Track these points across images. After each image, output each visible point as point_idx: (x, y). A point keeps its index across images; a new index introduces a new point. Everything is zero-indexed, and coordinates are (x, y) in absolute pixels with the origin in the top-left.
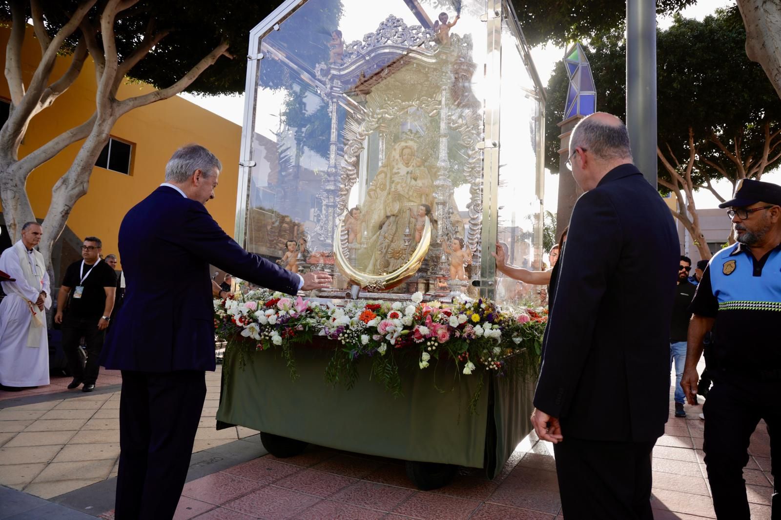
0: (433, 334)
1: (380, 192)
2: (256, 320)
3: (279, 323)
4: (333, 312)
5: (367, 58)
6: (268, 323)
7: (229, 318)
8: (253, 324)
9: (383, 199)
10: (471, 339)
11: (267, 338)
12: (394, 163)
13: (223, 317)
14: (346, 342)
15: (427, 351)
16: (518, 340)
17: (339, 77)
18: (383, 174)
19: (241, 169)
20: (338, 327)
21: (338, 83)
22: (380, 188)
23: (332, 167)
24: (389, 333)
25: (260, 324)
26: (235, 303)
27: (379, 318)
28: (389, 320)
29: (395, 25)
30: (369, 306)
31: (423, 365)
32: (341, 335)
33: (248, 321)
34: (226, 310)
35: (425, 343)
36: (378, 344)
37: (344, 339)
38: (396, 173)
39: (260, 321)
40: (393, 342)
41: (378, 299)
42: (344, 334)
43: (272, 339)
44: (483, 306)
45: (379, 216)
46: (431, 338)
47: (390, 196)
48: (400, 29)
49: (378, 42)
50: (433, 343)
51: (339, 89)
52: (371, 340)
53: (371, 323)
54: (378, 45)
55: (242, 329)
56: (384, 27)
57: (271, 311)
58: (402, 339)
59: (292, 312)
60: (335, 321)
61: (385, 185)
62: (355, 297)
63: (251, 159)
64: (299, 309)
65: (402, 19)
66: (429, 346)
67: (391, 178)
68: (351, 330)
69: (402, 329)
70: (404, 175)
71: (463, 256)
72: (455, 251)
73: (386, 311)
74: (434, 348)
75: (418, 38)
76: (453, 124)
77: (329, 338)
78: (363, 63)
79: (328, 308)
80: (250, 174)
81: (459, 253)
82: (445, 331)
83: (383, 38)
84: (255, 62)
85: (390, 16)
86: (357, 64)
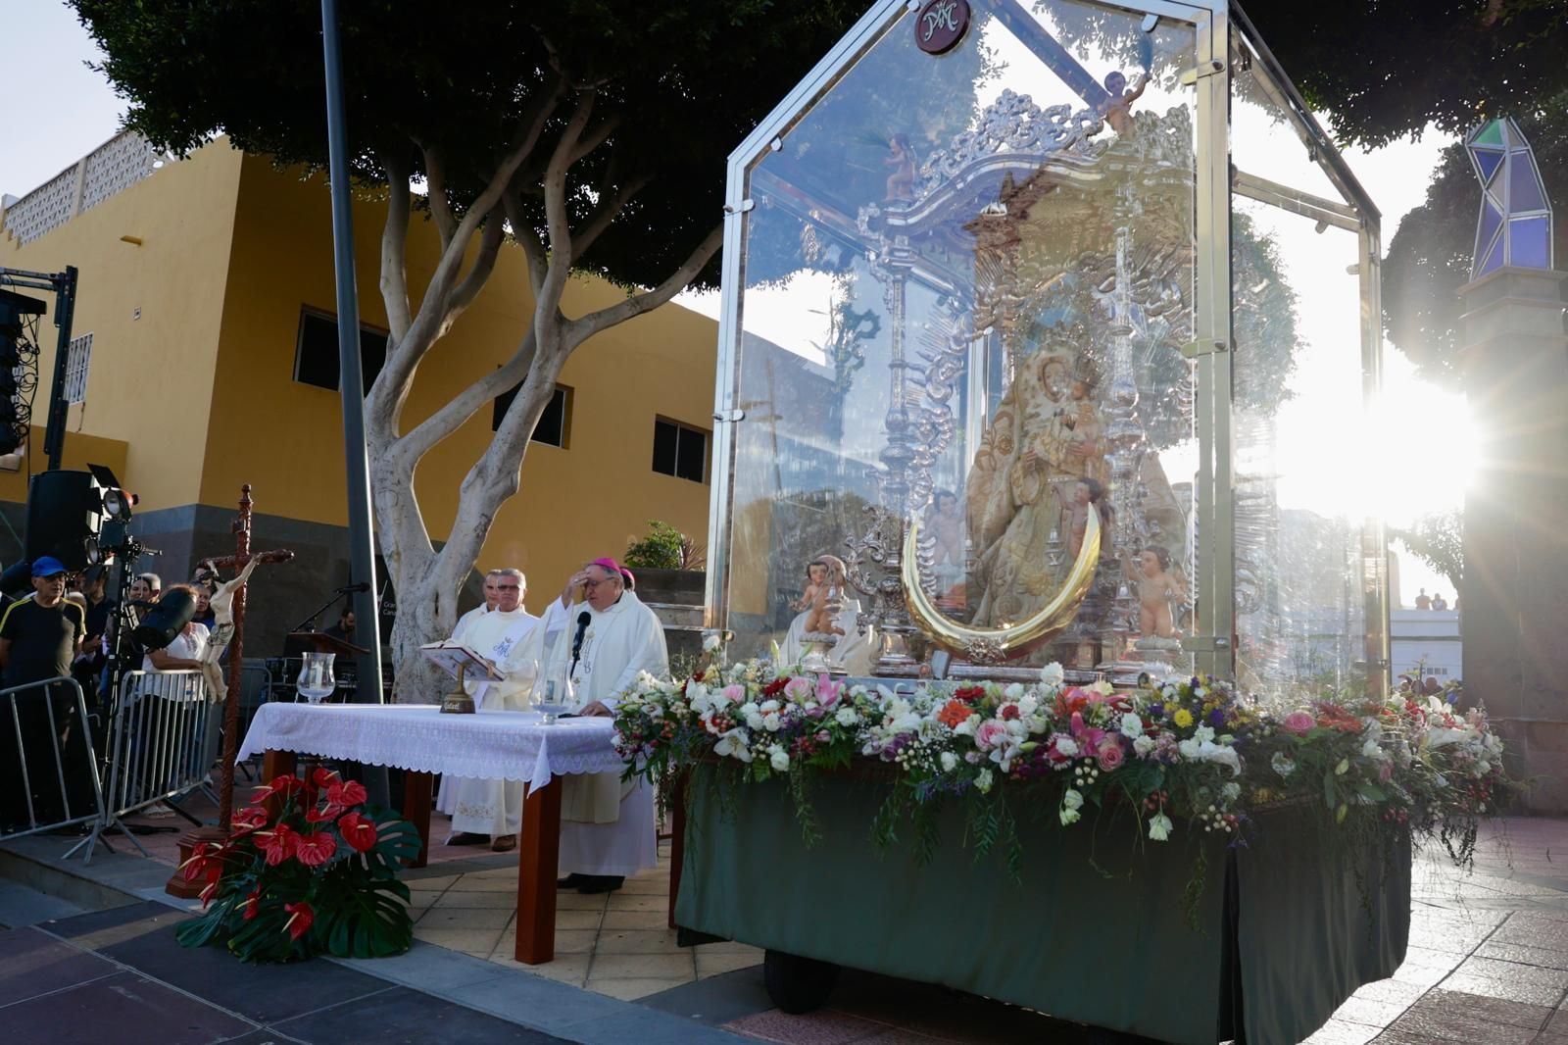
0: (1089, 749)
1: (1001, 456)
2: (741, 722)
3: (784, 726)
4: (889, 706)
5: (960, 186)
6: (764, 729)
7: (695, 716)
8: (735, 731)
9: (1006, 469)
10: (1170, 766)
11: (763, 756)
12: (1028, 395)
13: (683, 715)
14: (912, 767)
15: (1075, 787)
16: (1285, 767)
17: (905, 230)
18: (1005, 418)
19: (717, 426)
20: (896, 735)
21: (903, 241)
22: (1000, 448)
23: (896, 412)
24: (996, 748)
25: (751, 728)
26: (703, 688)
27: (976, 717)
28: (998, 722)
29: (1015, 110)
30: (960, 693)
31: (1068, 816)
32: (900, 751)
33: (727, 724)
34: (688, 702)
35: (1072, 769)
36: (975, 771)
37: (909, 760)
38: (1032, 416)
39: (750, 724)
40: (1005, 767)
41: (985, 678)
42: (907, 749)
43: (772, 759)
44: (1200, 692)
45: (999, 506)
46: (1083, 759)
47: (1019, 465)
48: (1025, 117)
49: (981, 149)
50: (1087, 769)
51: (906, 254)
52: (962, 764)
53: (963, 728)
54: (981, 156)
55: (718, 740)
56: (993, 116)
57: (771, 704)
58: (1025, 762)
59: (810, 706)
60: (894, 723)
61: (1009, 441)
62: (939, 675)
63: (734, 408)
64: (824, 698)
65: (1028, 96)
66: (1080, 777)
67: (1022, 426)
68: (921, 742)
69: (1021, 739)
70: (1048, 420)
71: (1167, 586)
72: (1150, 574)
73: (995, 701)
74: (1090, 781)
75: (1063, 132)
76: (1152, 304)
77: (883, 758)
78: (953, 197)
79: (879, 697)
80: (733, 433)
81: (1159, 580)
82: (1113, 746)
83: (991, 140)
84: (738, 217)
85: (1004, 93)
86: (940, 201)
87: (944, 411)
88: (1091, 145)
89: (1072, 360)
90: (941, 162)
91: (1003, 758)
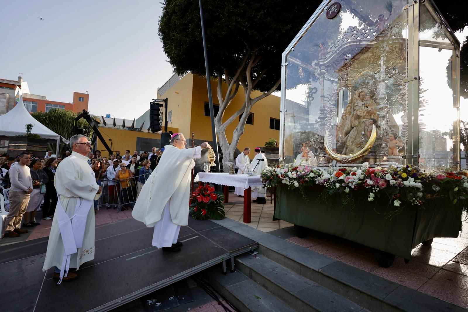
0: (376, 183)
1: (348, 116)
2: (288, 176)
3: (297, 177)
4: (322, 173)
5: (337, 52)
6: (293, 178)
7: (277, 175)
8: (286, 178)
9: (350, 119)
10: (401, 188)
11: (293, 184)
12: (355, 101)
13: (275, 175)
14: (328, 187)
15: (372, 192)
16: (436, 189)
17: (324, 65)
18: (349, 107)
19: (281, 113)
20: (324, 179)
21: (323, 68)
22: (348, 114)
23: (322, 107)
24: (350, 182)
25: (290, 178)
26: (279, 169)
27: (345, 175)
28: (350, 176)
29: (352, 31)
30: (340, 170)
32: (325, 183)
33: (284, 177)
34: (276, 172)
35: (371, 188)
36: (344, 188)
38: (356, 106)
39: (289, 177)
40: (353, 187)
41: (345, 167)
42: (327, 182)
43: (295, 184)
44: (409, 169)
45: (348, 127)
46: (375, 185)
47: (353, 117)
48: (355, 32)
49: (343, 42)
50: (376, 188)
51: (324, 71)
52: (341, 186)
53: (341, 178)
54: (343, 44)
55: (282, 180)
56: (346, 33)
57: (294, 172)
58: (358, 186)
59: (303, 173)
60: (323, 176)
61: (350, 112)
62: (334, 166)
63: (285, 109)
64: (306, 171)
65: (356, 27)
66: (374, 190)
67: (354, 108)
68: (330, 181)
69: (357, 180)
70: (361, 106)
71: (396, 143)
72: (391, 140)
73: (349, 171)
74: (377, 191)
75: (365, 34)
77: (321, 185)
78: (336, 55)
79: (320, 171)
80: (284, 116)
82: (383, 182)
83: (346, 39)
84: (284, 67)
85: (349, 27)
86: (333, 57)
87: (334, 107)
88: (374, 35)
90: (333, 48)
91: (352, 185)
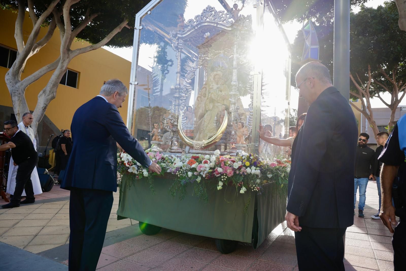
0: (225, 172)
1: (203, 98)
2: (136, 164)
4: (174, 160)
5: (196, 28)
7: (123, 162)
8: (134, 166)
9: (204, 101)
10: (244, 175)
11: (141, 173)
12: (211, 83)
13: (120, 162)
14: (180, 176)
15: (221, 181)
16: (270, 176)
17: (182, 38)
18: (205, 88)
19: (130, 86)
20: (176, 168)
21: (181, 41)
22: (203, 96)
23: (178, 85)
24: (202, 171)
25: (138, 165)
26: (126, 155)
27: (197, 163)
28: (202, 165)
29: (211, 10)
30: (193, 157)
31: (219, 188)
32: (178, 172)
33: (132, 164)
34: (121, 158)
35: (221, 176)
36: (196, 177)
37: (180, 174)
38: (211, 88)
40: (204, 176)
41: (199, 153)
42: (179, 171)
43: (143, 173)
44: (252, 157)
45: (202, 110)
46: (224, 174)
47: (208, 100)
48: (213, 12)
49: (202, 19)
50: (224, 176)
51: (182, 45)
52: (193, 175)
53: (193, 166)
54: (202, 21)
55: (129, 168)
56: (205, 12)
58: (209, 175)
59: (154, 160)
60: (176, 165)
61: (205, 94)
62: (187, 152)
63: (135, 81)
64: (158, 158)
65: (214, 8)
66: (222, 178)
67: (209, 91)
68: (183, 169)
69: (209, 169)
70: (215, 89)
71: (243, 132)
72: (239, 129)
73: (202, 160)
74: (225, 179)
75: (222, 17)
77: (172, 173)
78: (194, 31)
79: (172, 158)
80: (135, 88)
81: (242, 130)
82: (231, 170)
83: (204, 18)
84: (138, 31)
85: (208, 6)
86: (191, 31)
87: (190, 86)
88: (229, 21)
89: (222, 75)
90: (191, 22)
91: (204, 174)
